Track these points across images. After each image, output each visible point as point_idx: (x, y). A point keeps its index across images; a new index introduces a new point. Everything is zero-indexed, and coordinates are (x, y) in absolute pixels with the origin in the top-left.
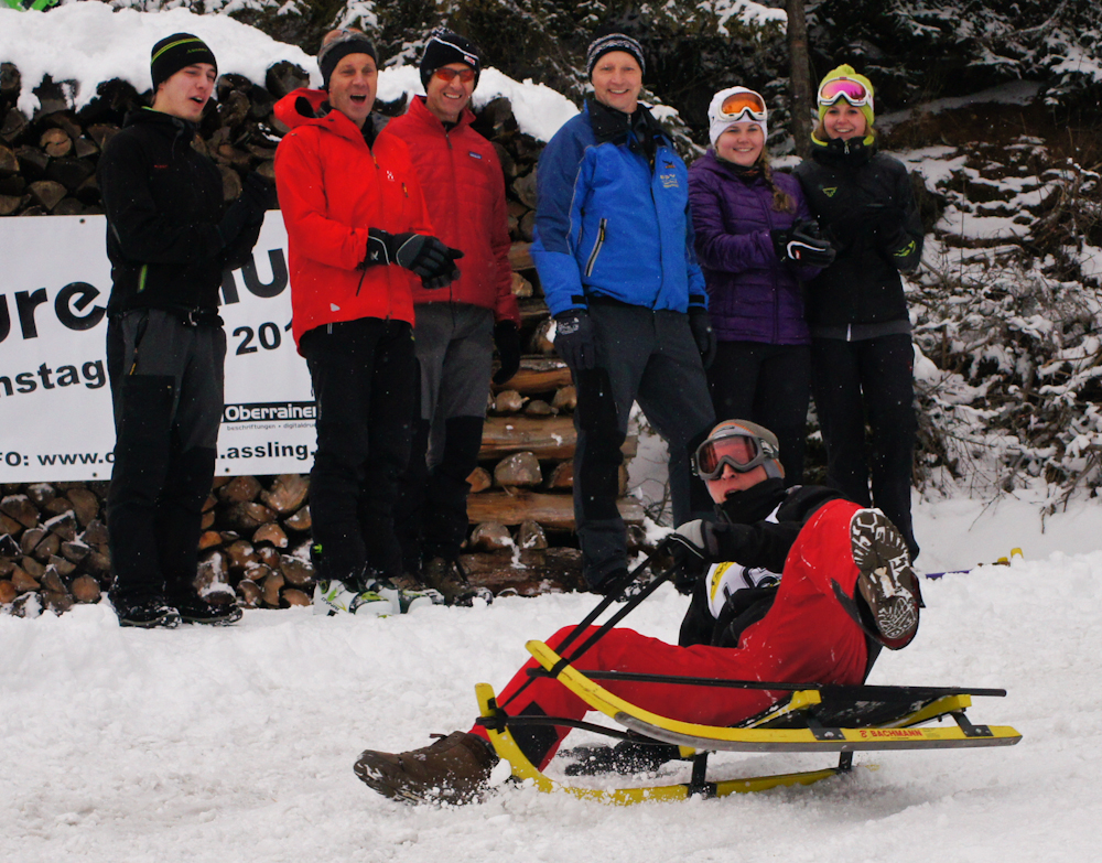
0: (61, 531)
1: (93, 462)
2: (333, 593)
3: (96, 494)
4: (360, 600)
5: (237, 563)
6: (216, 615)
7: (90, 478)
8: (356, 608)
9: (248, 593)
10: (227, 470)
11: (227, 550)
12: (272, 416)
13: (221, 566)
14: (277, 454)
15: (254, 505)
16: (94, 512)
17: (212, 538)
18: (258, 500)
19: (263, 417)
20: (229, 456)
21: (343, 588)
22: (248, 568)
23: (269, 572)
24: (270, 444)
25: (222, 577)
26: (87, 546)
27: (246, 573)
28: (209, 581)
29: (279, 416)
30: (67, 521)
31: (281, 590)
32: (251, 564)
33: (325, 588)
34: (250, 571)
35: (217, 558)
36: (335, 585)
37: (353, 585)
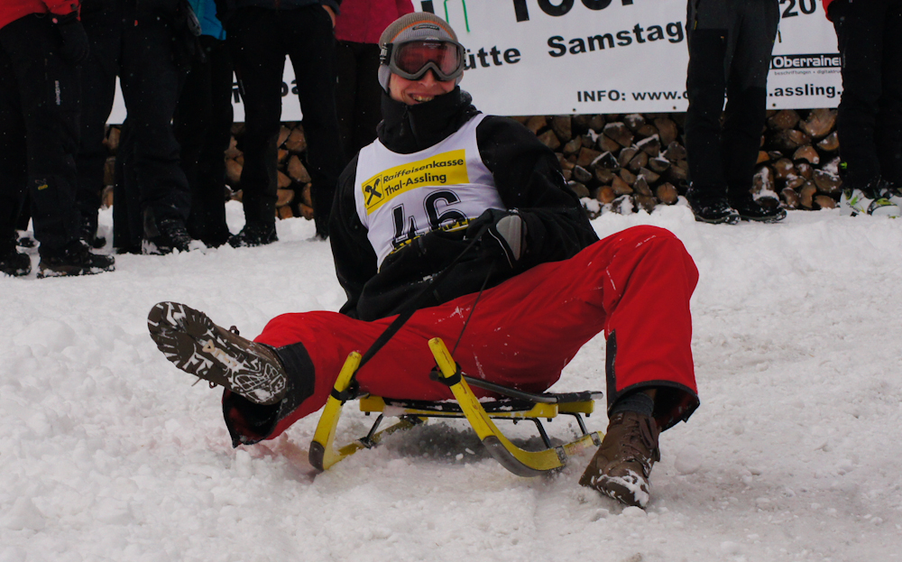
0: (650, 150)
1: (673, 98)
2: (855, 199)
3: (675, 122)
4: (876, 205)
5: (780, 175)
6: (767, 214)
7: (672, 110)
8: (873, 210)
9: (789, 198)
10: (774, 105)
11: (773, 165)
12: (808, 64)
13: (769, 178)
14: (812, 93)
15: (794, 131)
16: (673, 136)
17: (763, 156)
18: (797, 128)
19: (802, 65)
20: (776, 94)
21: (862, 195)
22: (788, 179)
23: (805, 182)
24: (806, 86)
25: (769, 186)
26: (668, 161)
27: (787, 183)
28: (760, 188)
29: (814, 64)
30: (653, 143)
31: (814, 196)
32: (791, 176)
33: (849, 195)
34: (790, 181)
35: (765, 171)
36: (857, 193)
37: (870, 193)
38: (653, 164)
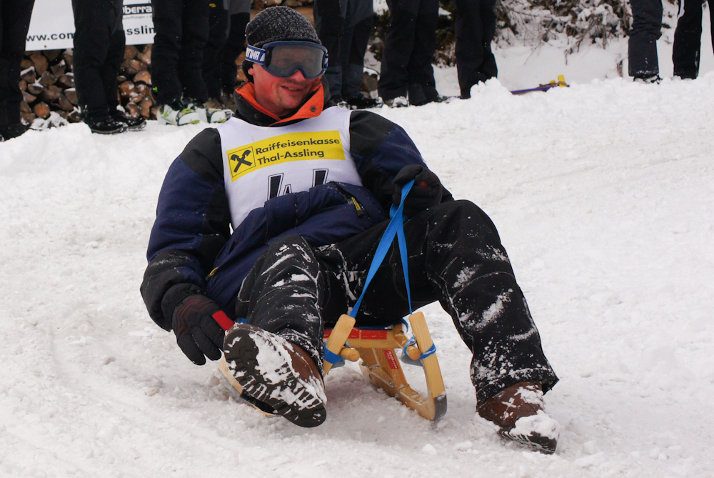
0: (28, 78)
1: (44, 39)
2: (166, 112)
3: (46, 57)
5: (125, 94)
7: (43, 48)
8: (179, 119)
12: (143, 11)
15: (134, 61)
18: (136, 58)
19: (138, 12)
23: (143, 98)
24: (142, 27)
26: (42, 86)
27: (130, 99)
29: (147, 11)
30: (30, 73)
31: (151, 108)
33: (162, 111)
34: (133, 98)
36: (167, 108)
37: (176, 107)
38: (31, 89)
